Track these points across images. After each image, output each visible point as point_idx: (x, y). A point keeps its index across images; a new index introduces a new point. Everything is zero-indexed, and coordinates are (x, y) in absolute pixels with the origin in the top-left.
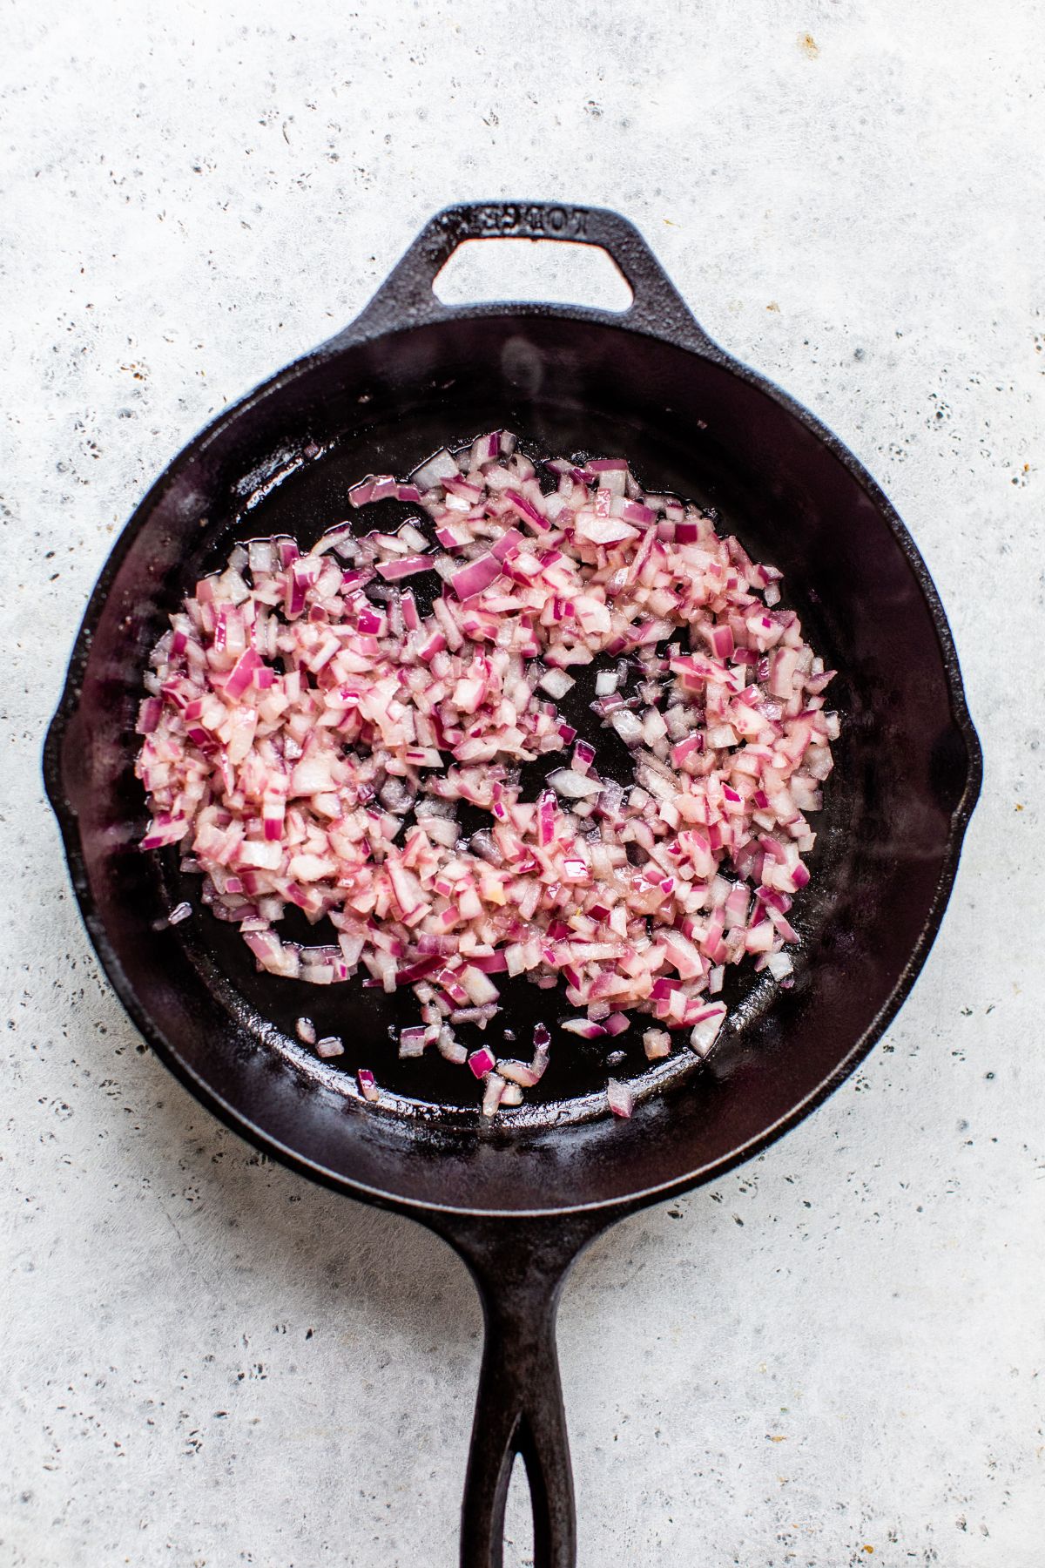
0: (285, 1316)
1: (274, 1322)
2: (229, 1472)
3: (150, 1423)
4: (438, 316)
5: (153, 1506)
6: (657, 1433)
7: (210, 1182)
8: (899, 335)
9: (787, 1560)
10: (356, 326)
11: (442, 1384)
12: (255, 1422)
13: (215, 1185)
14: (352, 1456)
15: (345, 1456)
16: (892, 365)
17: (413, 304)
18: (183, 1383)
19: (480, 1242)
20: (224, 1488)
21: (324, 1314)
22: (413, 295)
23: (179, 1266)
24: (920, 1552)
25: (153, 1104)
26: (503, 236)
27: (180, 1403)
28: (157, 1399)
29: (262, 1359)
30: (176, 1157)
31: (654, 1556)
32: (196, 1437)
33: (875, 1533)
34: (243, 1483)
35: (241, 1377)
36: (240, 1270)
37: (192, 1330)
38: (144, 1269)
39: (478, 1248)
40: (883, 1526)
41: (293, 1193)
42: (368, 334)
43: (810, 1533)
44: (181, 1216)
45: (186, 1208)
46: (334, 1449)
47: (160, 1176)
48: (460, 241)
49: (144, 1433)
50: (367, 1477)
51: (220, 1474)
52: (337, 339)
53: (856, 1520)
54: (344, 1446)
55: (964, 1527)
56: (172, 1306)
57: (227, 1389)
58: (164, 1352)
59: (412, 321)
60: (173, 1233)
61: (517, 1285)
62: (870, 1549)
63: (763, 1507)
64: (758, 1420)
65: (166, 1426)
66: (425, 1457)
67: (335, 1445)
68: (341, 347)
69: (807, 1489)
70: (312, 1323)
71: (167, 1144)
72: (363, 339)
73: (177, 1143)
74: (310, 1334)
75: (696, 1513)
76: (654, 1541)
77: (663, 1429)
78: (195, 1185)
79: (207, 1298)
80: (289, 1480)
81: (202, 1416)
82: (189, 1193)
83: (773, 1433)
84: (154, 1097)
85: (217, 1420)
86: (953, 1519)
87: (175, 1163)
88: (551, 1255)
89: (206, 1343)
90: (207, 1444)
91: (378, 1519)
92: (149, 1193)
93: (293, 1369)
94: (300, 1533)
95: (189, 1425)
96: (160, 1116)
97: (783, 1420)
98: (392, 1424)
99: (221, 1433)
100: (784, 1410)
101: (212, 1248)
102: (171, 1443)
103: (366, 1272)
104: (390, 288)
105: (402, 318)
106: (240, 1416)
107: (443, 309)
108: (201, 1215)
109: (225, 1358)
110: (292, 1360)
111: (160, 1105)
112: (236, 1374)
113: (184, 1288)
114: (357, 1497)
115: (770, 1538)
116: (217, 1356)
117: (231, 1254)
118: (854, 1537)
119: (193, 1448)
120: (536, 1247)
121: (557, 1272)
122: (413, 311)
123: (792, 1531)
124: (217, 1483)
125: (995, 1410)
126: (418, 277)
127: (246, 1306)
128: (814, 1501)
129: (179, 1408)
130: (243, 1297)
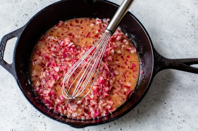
0: (163, 107)
1: (164, 109)
2: (188, 116)
3: (181, 128)
4: (14, 64)
5: (194, 127)
6: (177, 53)
7: (142, 119)
8: (14, 20)
9: (195, 35)
10: (14, 76)
11: (172, 84)
12: (180, 112)
13: (143, 118)
14: (184, 97)
15: (184, 98)
16: (18, 21)
17: (12, 67)
18: (174, 123)
19: (157, 68)
20: (190, 116)
21: (162, 101)
22: (10, 67)
23: (156, 123)
24: (192, 18)
25: (130, 128)
26: (3, 54)
27: (177, 123)
28: (177, 127)
29: (170, 111)
30: (138, 124)
31: (196, 53)
32: (183, 121)
33: (190, 24)
34: (189, 113)
35: (173, 114)
36: (156, 114)
37: (166, 121)
38: (156, 129)
39: (158, 68)
40: (189, 23)
41: (143, 106)
42: (15, 74)
43: (191, 32)
44: (148, 123)
45: (146, 122)
46: (183, 100)
47: (141, 126)
48: (3, 60)
49: (182, 129)
50: (187, 95)
51: (188, 117)
52: (15, 78)
53: (188, 27)
54: (183, 98)
55: (188, 12)
56: (162, 125)
57: (175, 116)
58: (169, 126)
59: (14, 67)
60: (150, 125)
61: (164, 63)
62: (192, 24)
63: (187, 39)
64: (174, 39)
65: (181, 125)
66: (183, 86)
67: (182, 100)
68: (17, 78)
69: (184, 33)
70: (164, 103)
71: (136, 125)
72: (16, 75)
73: (136, 124)
74: (165, 103)
75: (189, 48)
76: (193, 53)
77: (177, 52)
78: (143, 121)
79: (160, 119)
80: (188, 106)
81: (179, 120)
82: (144, 122)
83: (176, 37)
84: (129, 127)
85: (180, 117)
86: (187, 14)
87: (139, 124)
88: (160, 58)
89: (168, 119)
90: (183, 119)
91: (193, 93)
92: (144, 128)
93: (171, 106)
94: (196, 105)
95: (181, 122)
96: (132, 126)
97: (174, 36)
98: (179, 91)
99: (182, 117)
100: (173, 36)
101: (153, 119)
102: (183, 125)
103: (155, 95)
104: (8, 70)
105: (13, 68)
106: (179, 114)
107: (13, 63)
108: (147, 120)
109: (170, 116)
110: (170, 106)
111: (130, 127)
112: (172, 115)
113: (159, 123)
114: (190, 96)
115: (192, 38)
116: (170, 117)
117: (153, 115)
118: (191, 26)
119: (184, 121)
120: (158, 60)
121: (162, 58)
122: (13, 67)
123: (190, 35)
124: (190, 117)
125: (171, 8)
126: (8, 66)
127: (161, 113)
128: (186, 32)
129: (178, 123)
130: (160, 114)
